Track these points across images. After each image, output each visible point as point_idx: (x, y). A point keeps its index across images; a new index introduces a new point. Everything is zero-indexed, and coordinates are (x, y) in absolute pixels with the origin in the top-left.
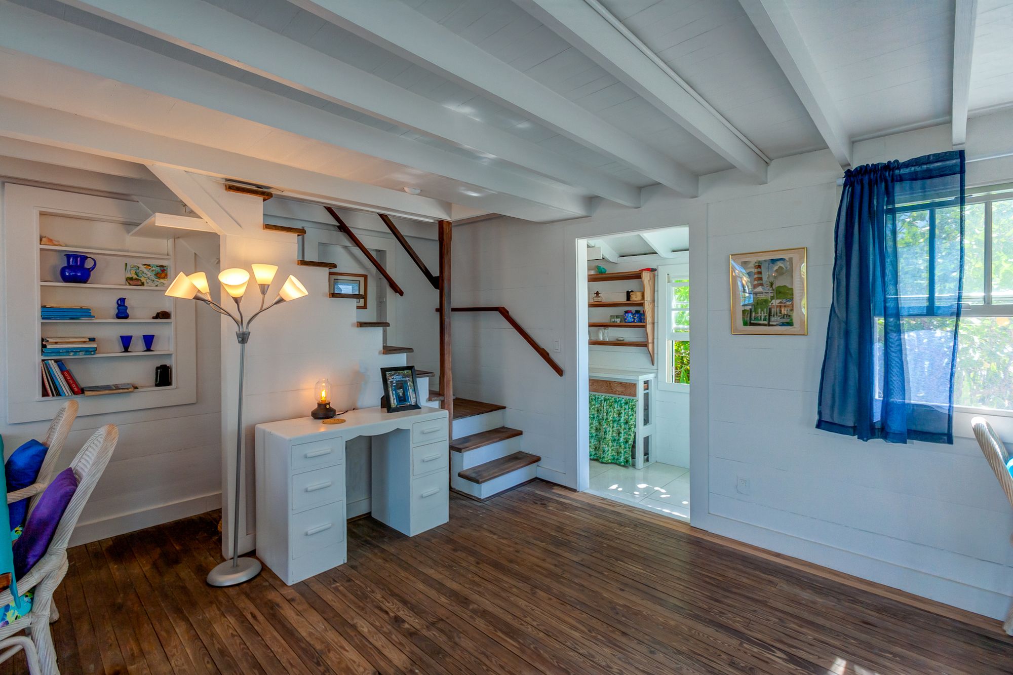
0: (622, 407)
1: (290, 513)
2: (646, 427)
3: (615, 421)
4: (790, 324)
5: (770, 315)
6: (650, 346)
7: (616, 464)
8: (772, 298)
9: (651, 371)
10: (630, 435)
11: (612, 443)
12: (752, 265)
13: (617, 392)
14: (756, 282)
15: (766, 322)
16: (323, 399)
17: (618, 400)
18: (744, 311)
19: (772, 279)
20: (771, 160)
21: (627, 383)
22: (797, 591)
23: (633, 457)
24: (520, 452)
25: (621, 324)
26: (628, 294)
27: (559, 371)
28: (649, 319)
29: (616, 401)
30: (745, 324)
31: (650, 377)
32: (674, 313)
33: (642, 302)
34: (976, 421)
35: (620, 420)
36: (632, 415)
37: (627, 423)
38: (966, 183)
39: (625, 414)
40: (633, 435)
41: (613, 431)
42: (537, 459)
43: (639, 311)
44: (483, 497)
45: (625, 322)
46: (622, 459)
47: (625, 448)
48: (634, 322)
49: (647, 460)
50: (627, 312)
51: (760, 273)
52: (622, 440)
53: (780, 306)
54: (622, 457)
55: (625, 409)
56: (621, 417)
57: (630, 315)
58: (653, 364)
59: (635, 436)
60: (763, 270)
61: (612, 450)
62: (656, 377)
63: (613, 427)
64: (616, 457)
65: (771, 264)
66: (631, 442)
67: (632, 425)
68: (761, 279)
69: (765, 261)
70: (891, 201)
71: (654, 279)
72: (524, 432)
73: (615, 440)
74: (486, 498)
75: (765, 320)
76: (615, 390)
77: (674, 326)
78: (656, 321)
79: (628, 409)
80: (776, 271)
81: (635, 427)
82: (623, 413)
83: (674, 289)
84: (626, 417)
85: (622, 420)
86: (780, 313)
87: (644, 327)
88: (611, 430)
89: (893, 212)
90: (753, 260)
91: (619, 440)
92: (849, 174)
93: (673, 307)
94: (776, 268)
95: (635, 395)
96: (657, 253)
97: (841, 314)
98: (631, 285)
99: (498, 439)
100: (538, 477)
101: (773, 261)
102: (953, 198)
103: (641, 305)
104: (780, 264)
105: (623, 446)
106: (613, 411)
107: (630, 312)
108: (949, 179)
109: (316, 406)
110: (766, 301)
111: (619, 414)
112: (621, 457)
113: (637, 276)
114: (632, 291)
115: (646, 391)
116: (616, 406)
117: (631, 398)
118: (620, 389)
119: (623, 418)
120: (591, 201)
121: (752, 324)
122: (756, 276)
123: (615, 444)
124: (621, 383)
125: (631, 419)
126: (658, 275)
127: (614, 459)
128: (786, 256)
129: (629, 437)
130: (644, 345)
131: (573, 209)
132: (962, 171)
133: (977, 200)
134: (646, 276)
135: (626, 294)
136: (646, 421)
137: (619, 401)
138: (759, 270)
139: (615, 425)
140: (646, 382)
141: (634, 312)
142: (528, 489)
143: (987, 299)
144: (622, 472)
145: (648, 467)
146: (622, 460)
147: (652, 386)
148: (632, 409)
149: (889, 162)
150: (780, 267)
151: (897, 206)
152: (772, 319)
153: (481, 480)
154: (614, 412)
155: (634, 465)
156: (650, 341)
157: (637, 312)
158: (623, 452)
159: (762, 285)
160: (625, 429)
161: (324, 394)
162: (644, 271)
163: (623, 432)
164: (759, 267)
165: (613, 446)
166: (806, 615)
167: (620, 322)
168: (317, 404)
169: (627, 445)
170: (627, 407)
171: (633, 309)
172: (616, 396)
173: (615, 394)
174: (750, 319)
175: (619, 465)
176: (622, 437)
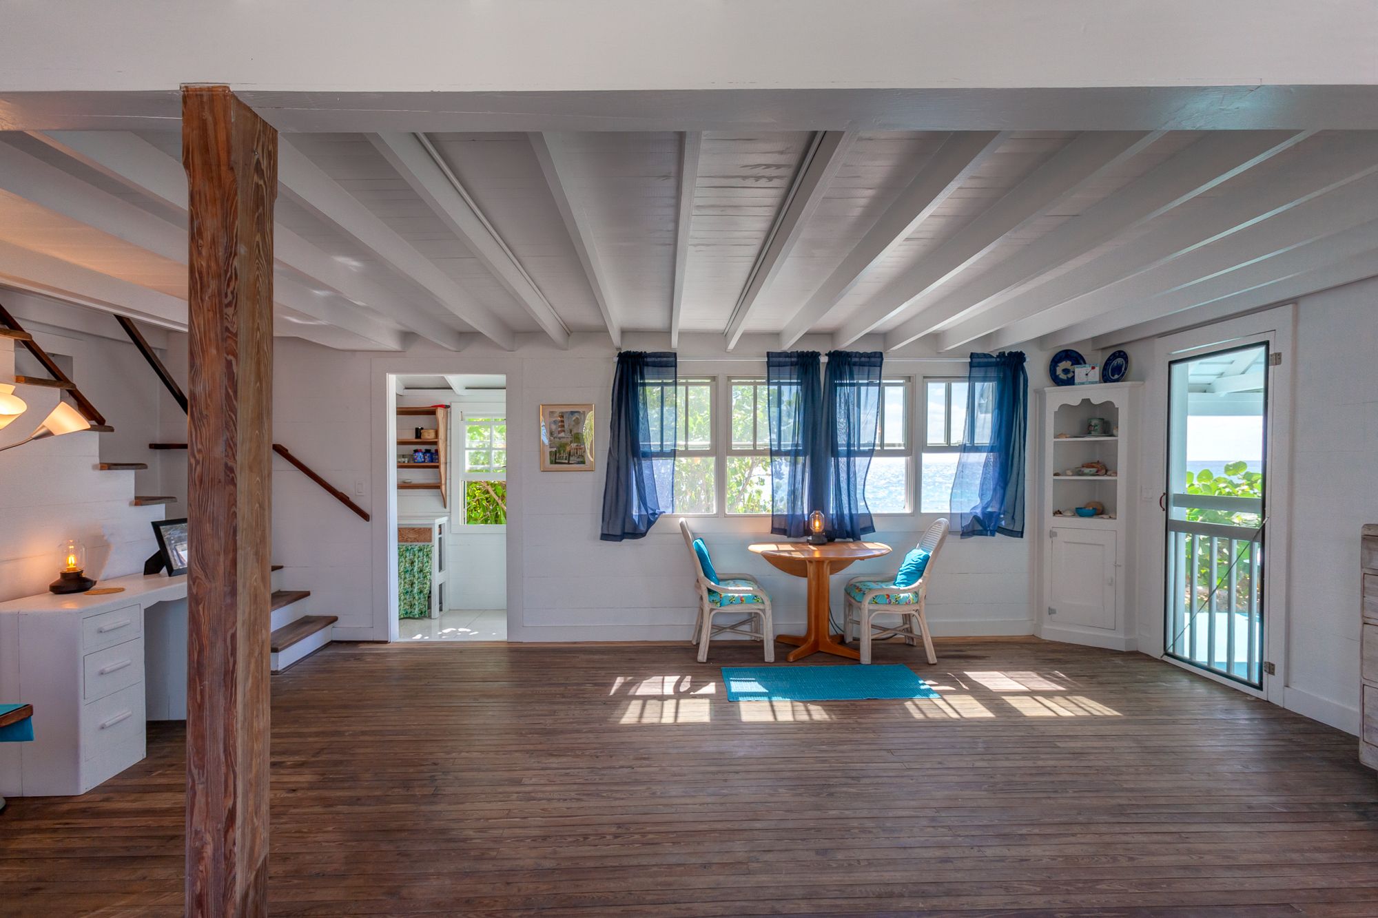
0: (415, 555)
1: (82, 702)
2: (442, 572)
3: (408, 571)
4: (583, 462)
5: (570, 455)
6: (443, 487)
7: (409, 618)
8: (571, 442)
9: (443, 514)
10: (426, 583)
11: (404, 595)
12: (557, 415)
13: (409, 540)
14: (560, 429)
15: (567, 461)
16: (72, 566)
17: (410, 548)
18: (551, 452)
19: (571, 427)
20: (571, 332)
21: (420, 529)
22: (591, 656)
23: (430, 607)
24: (307, 617)
25: (409, 464)
26: (418, 433)
27: (365, 516)
28: (442, 459)
29: (408, 550)
30: (551, 463)
31: (443, 520)
32: (467, 452)
33: (436, 440)
34: (682, 520)
35: (413, 569)
36: (428, 562)
37: (421, 571)
38: (678, 373)
39: (419, 561)
40: (428, 583)
41: (405, 583)
42: (333, 620)
43: (430, 450)
44: (279, 669)
45: (415, 462)
46: (416, 611)
47: (419, 598)
48: (424, 462)
49: (441, 610)
50: (416, 451)
51: (562, 421)
52: (416, 590)
53: (577, 449)
54: (417, 609)
55: (419, 557)
56: (414, 566)
57: (421, 454)
58: (445, 507)
59: (431, 583)
60: (565, 420)
61: (405, 604)
62: (449, 520)
63: (405, 578)
64: (409, 611)
65: (570, 415)
66: (426, 591)
67: (427, 572)
68: (563, 426)
69: (567, 412)
70: (642, 377)
71: (447, 416)
72: (311, 593)
73: (407, 592)
74: (284, 669)
75: (566, 459)
76: (406, 537)
77: (468, 466)
78: (448, 461)
79: (423, 556)
80: (574, 420)
81: (430, 574)
82: (417, 561)
83: (468, 428)
84: (421, 565)
85: (416, 569)
86: (577, 453)
87: (438, 467)
88: (403, 582)
89: (644, 385)
90: (558, 410)
91: (412, 591)
92: (620, 355)
93: (467, 446)
94: (574, 418)
95: (430, 541)
96: (452, 389)
97: (615, 455)
98: (421, 421)
99: (284, 603)
100: (334, 639)
101: (572, 413)
102: (670, 381)
103: (436, 443)
104: (577, 415)
105: (417, 598)
106: (404, 561)
107: (420, 451)
108: (670, 369)
109: (59, 577)
110: (566, 444)
111: (412, 563)
112: (415, 609)
113: (431, 412)
114: (422, 429)
115: (440, 536)
116: (408, 554)
117: (427, 544)
118: (412, 536)
119: (416, 566)
120: (407, 337)
121: (556, 463)
122: (560, 424)
123: (408, 597)
124: (413, 529)
125: (427, 567)
126: (451, 413)
127: (407, 613)
128: (581, 410)
129: (425, 586)
130: (437, 487)
131: (392, 344)
132: (676, 366)
133: (682, 384)
134: (440, 412)
135: (414, 431)
136: (440, 568)
137: (412, 548)
138: (562, 419)
139: (407, 576)
140: (440, 526)
141: (424, 451)
142: (328, 652)
143: (686, 446)
144: (418, 623)
145: (442, 616)
146: (416, 613)
147: (445, 529)
148: (427, 555)
149: (641, 352)
150: (577, 418)
151: (646, 381)
152: (571, 458)
153: (279, 648)
154: (406, 562)
155: (430, 617)
156: (443, 482)
157: (428, 451)
158: (417, 603)
159: (564, 431)
160: (419, 578)
161: (72, 560)
162: (439, 408)
163: (417, 582)
164: (562, 417)
165: (405, 599)
166: (598, 665)
167: (408, 462)
168: (60, 575)
169: (422, 595)
170: (421, 554)
171: (423, 448)
172: (409, 544)
173: (407, 541)
174: (556, 458)
175: (414, 618)
176: (416, 588)
